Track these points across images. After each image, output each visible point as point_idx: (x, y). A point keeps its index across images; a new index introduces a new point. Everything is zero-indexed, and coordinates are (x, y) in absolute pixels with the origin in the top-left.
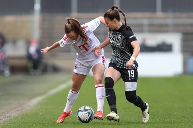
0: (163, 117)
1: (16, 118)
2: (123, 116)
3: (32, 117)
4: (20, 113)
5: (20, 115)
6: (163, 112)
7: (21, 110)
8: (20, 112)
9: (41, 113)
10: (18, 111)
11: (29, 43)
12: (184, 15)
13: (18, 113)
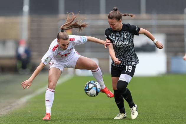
0: (147, 115)
1: (6, 116)
2: (109, 114)
3: (21, 116)
4: (9, 112)
5: (10, 113)
6: (147, 110)
7: (11, 108)
8: (9, 110)
9: (29, 112)
10: (7, 109)
11: (18, 43)
12: (167, 16)
13: (7, 111)
